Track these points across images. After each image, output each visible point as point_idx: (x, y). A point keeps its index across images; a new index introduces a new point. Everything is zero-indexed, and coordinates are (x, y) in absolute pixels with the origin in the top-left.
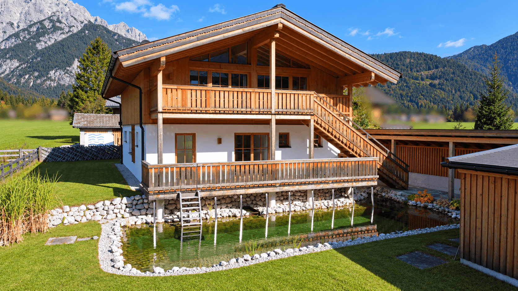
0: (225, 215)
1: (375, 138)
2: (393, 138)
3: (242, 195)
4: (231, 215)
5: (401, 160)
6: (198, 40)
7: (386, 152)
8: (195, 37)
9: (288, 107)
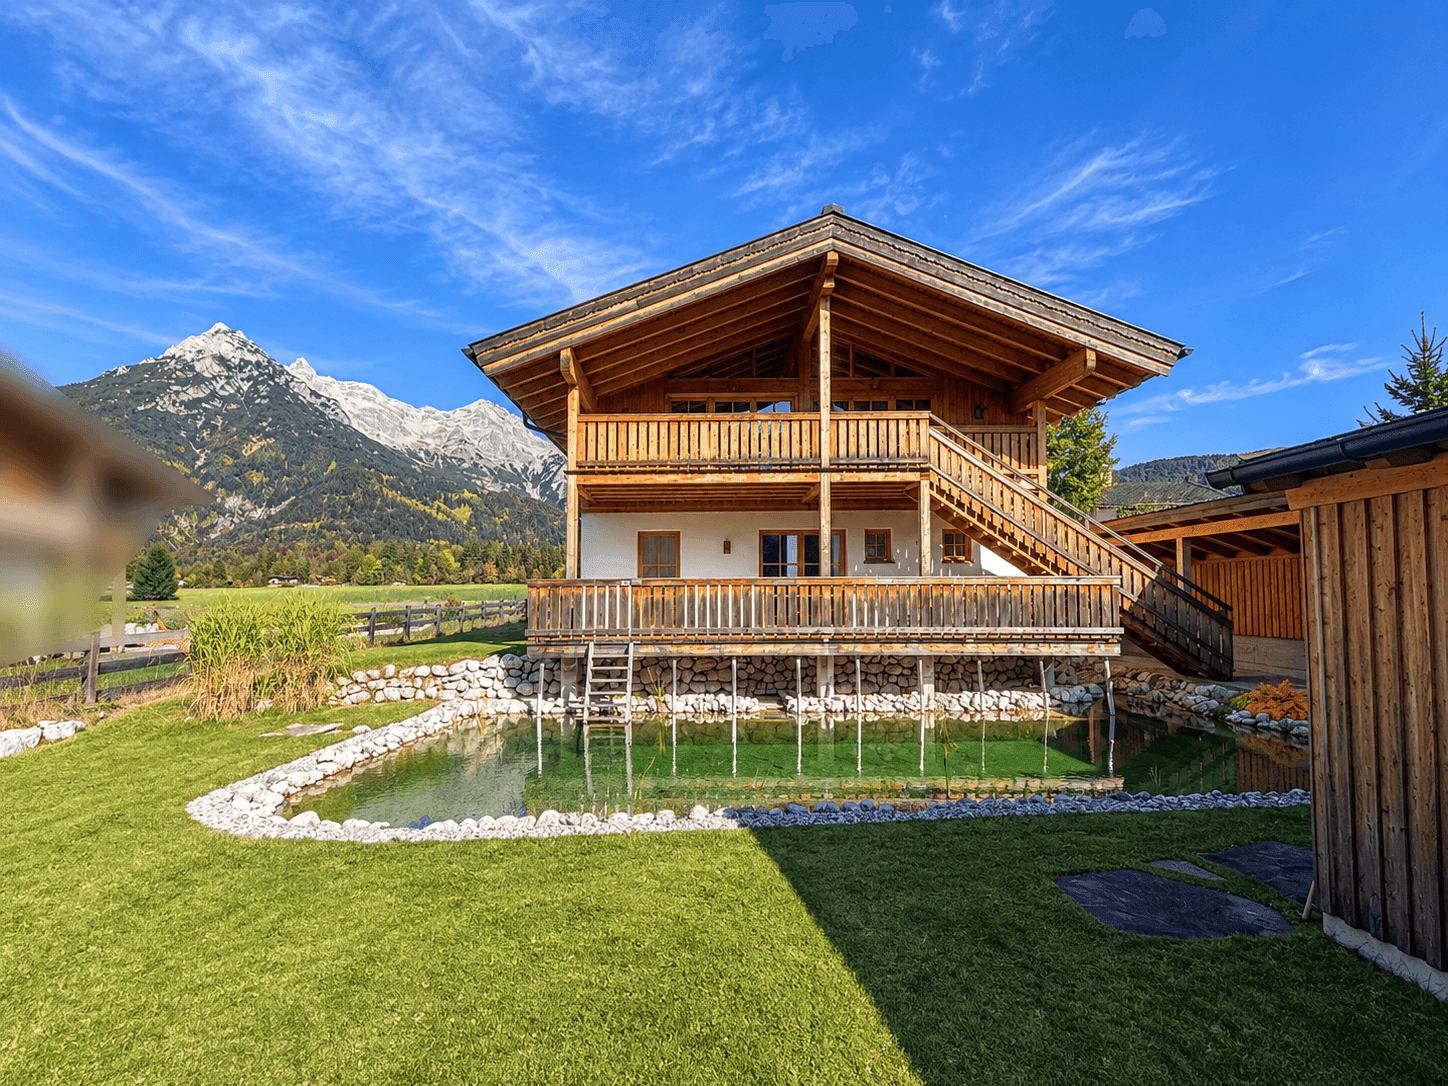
0: (704, 707)
1: (1131, 542)
2: (1177, 535)
3: (738, 657)
4: (716, 708)
5: (1205, 593)
6: (640, 306)
7: (1152, 566)
8: (634, 302)
9: (863, 451)
